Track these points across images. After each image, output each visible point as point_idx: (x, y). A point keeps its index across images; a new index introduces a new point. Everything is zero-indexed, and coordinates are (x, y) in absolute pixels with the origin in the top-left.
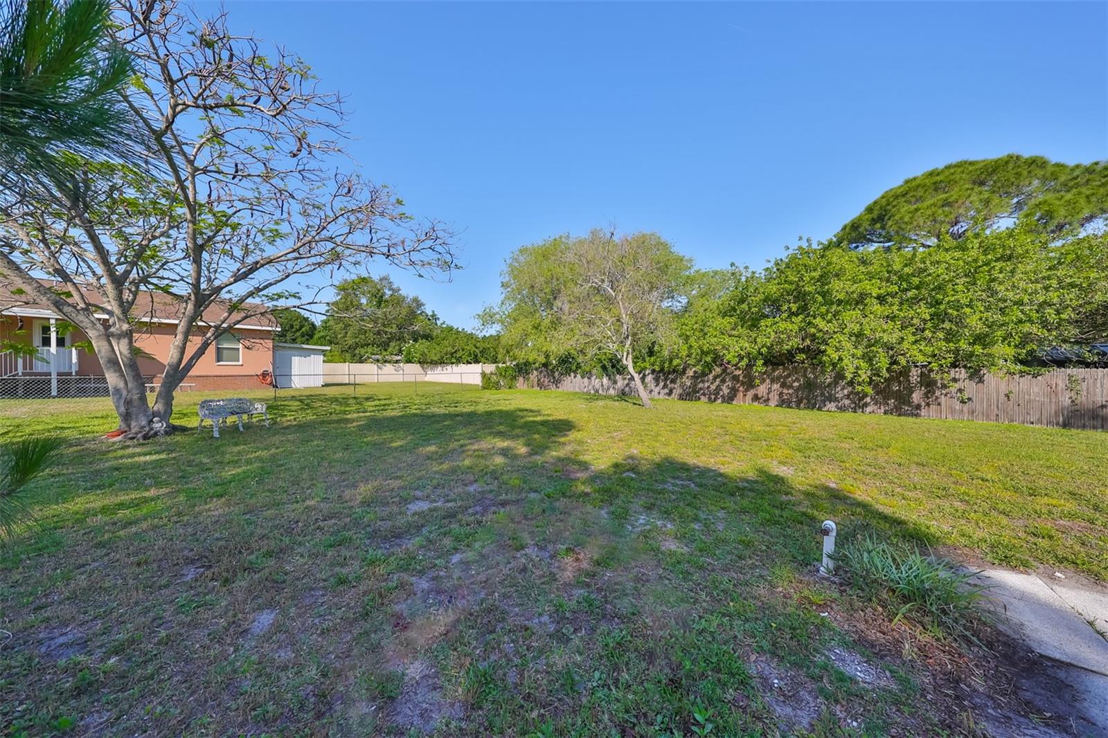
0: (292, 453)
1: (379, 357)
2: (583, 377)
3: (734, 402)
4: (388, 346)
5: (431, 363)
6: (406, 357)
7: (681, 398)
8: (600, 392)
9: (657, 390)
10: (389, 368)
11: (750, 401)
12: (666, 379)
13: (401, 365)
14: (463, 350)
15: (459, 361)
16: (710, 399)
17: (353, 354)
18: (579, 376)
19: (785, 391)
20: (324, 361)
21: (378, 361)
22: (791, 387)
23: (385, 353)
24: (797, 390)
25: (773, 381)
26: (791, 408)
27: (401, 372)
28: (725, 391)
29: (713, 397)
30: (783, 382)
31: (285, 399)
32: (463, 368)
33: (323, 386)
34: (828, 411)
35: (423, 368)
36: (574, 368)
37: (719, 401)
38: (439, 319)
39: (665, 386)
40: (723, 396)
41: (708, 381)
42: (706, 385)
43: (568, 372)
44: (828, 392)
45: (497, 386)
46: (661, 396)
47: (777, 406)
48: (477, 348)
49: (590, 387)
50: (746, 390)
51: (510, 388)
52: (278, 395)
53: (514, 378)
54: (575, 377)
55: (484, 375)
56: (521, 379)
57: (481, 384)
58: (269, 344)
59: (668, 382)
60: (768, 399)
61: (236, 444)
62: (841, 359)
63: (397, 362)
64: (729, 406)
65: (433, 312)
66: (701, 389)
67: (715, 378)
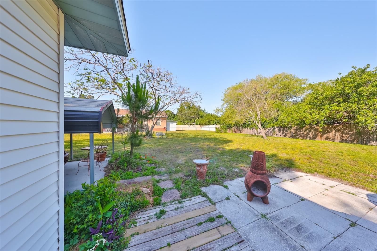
0: (169, 142)
1: (189, 123)
2: (250, 129)
3: (316, 140)
4: (192, 120)
5: (203, 125)
6: (196, 123)
7: (290, 137)
8: (257, 134)
9: (280, 134)
10: (192, 126)
11: (324, 140)
12: (283, 130)
13: (195, 125)
14: (212, 121)
15: (210, 124)
16: (304, 138)
17: (183, 122)
18: (249, 129)
19: (344, 135)
20: (176, 125)
21: (189, 124)
22: (347, 133)
23: (190, 122)
24: (351, 135)
25: (337, 131)
26: (348, 143)
27: (195, 127)
28: (311, 135)
29: (305, 137)
30: (342, 132)
31: (168, 133)
32: (211, 126)
33: (176, 131)
34: (372, 145)
35: (201, 126)
36: (246, 126)
37: (308, 139)
38: (206, 111)
39: (283, 133)
40: (310, 137)
41: (302, 131)
42: (302, 132)
43: (245, 127)
44: (371, 137)
45: (221, 132)
46: (281, 136)
47: (339, 142)
48: (216, 120)
49: (253, 133)
50: (322, 135)
51: (225, 132)
52: (167, 132)
53: (226, 129)
54: (247, 129)
55: (216, 128)
56: (229, 129)
57: (215, 131)
58: (165, 120)
59: (285, 131)
60: (334, 139)
61: (161, 140)
62: (366, 121)
63: (194, 124)
64: (314, 141)
65: (204, 109)
66: (299, 134)
67: (306, 130)
